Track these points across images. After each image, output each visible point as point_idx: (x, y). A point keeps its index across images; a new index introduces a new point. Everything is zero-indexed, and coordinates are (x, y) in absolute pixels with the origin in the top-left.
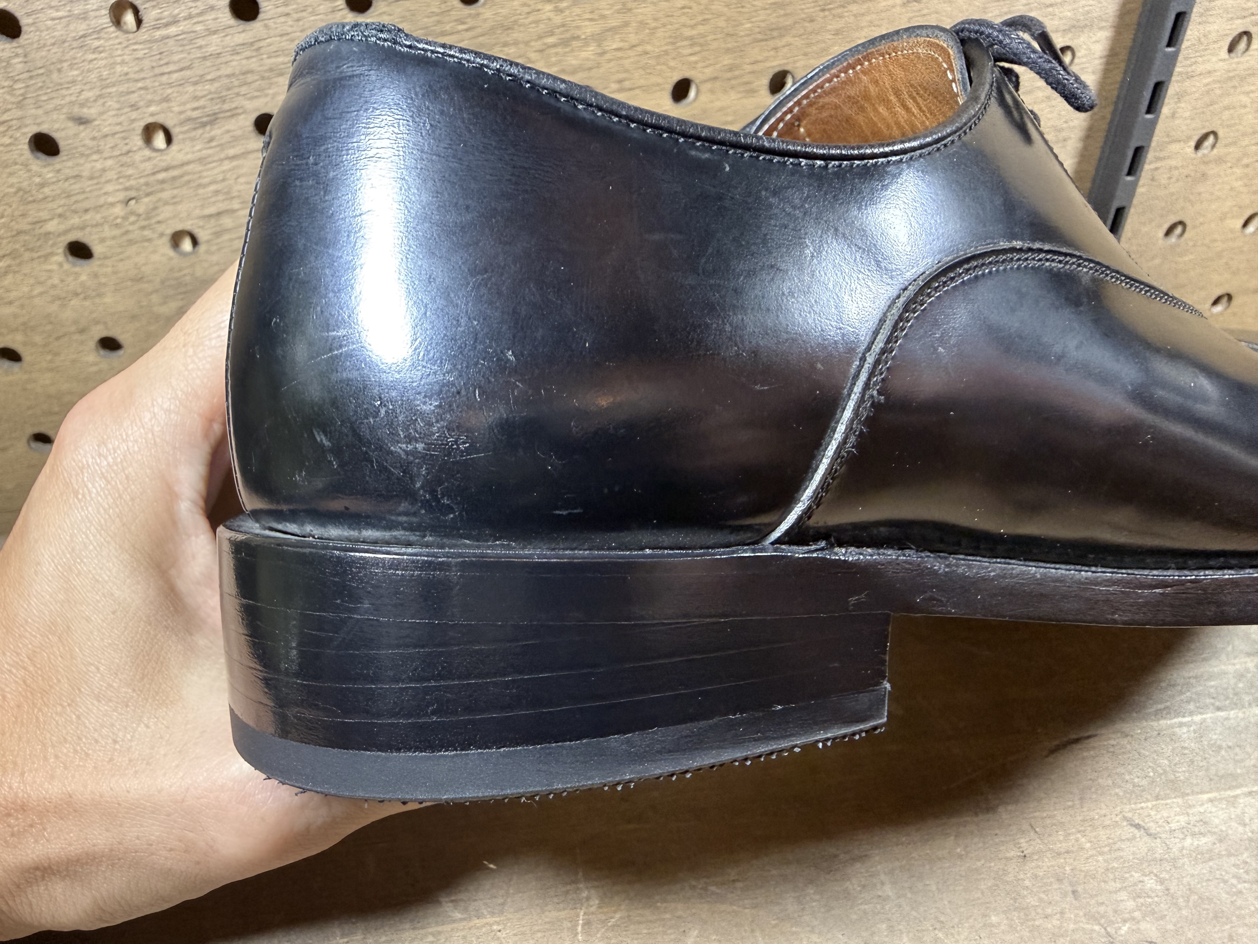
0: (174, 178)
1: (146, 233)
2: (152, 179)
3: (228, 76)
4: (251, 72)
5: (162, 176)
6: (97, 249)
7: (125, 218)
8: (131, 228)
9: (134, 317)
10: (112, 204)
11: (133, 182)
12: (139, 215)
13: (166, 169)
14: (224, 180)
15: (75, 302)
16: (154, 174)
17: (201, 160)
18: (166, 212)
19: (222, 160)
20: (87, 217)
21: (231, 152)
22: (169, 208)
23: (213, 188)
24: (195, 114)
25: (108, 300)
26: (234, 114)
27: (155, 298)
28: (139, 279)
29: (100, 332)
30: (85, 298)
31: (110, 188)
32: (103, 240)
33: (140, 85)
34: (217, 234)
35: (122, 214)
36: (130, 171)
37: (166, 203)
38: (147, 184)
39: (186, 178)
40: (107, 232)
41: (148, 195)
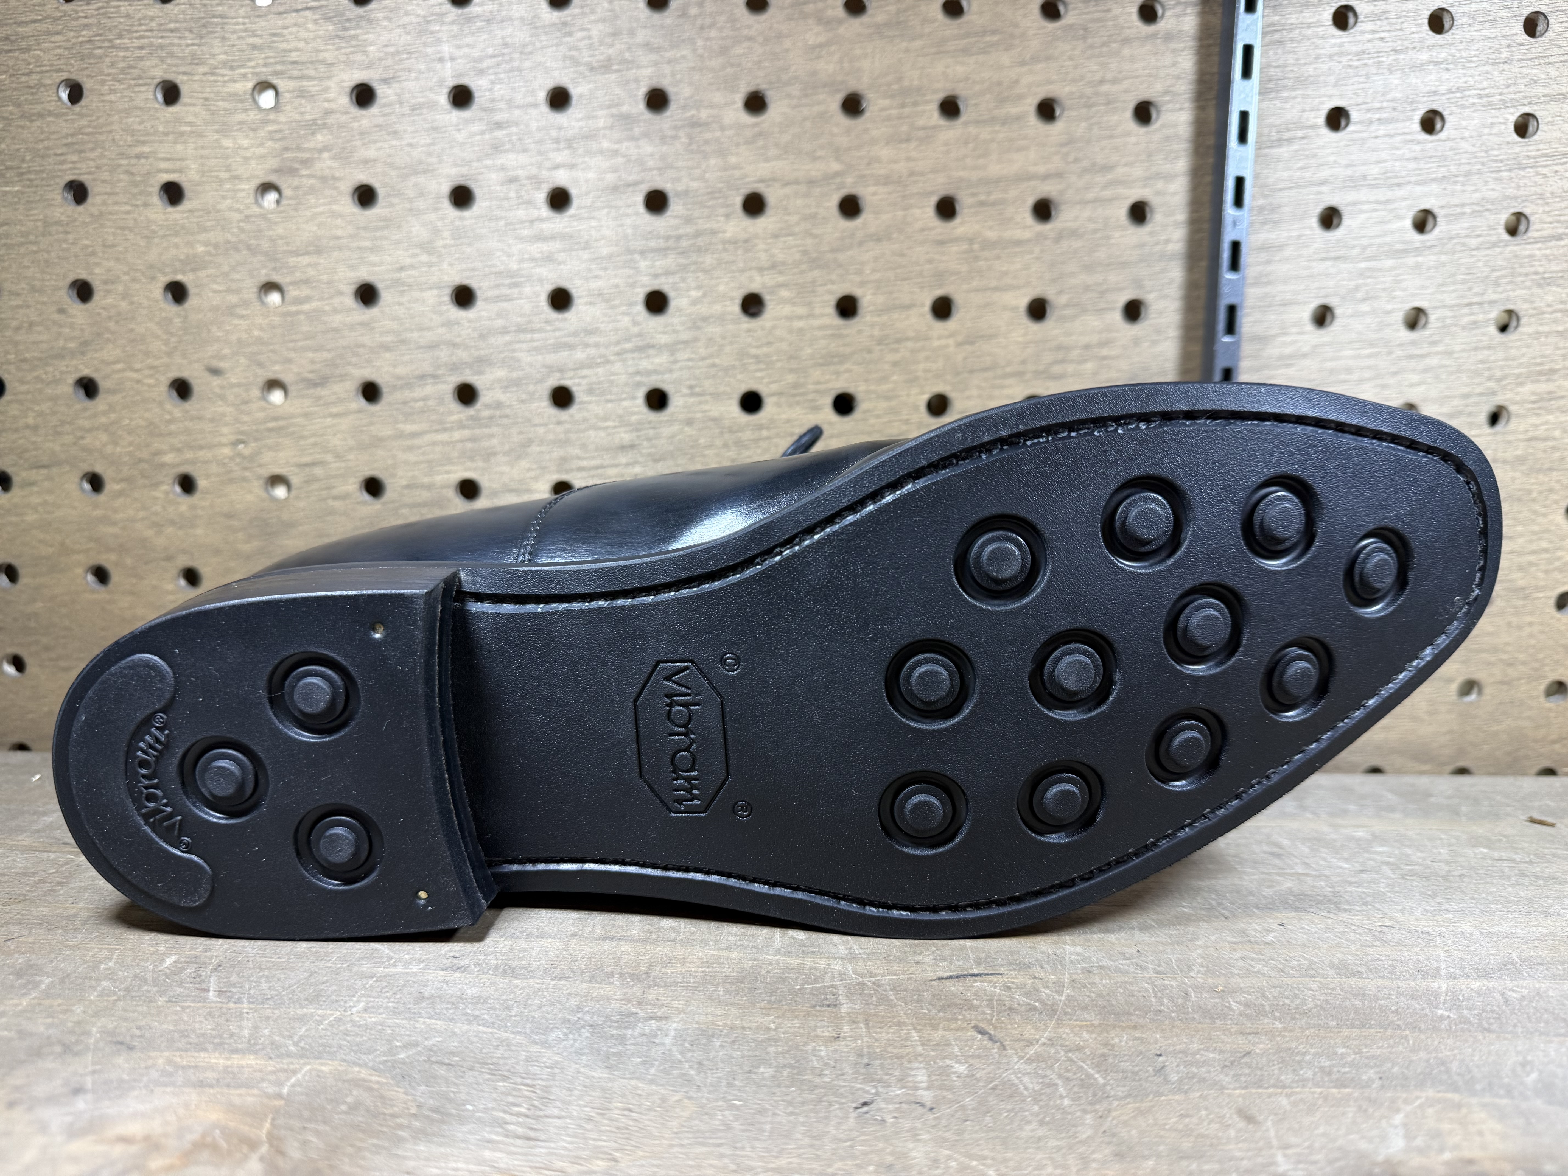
0: (281, 428)
1: (247, 474)
2: (262, 427)
3: (344, 348)
4: (363, 346)
5: (271, 425)
6: (202, 483)
7: (231, 458)
8: (236, 468)
9: (217, 552)
10: (224, 445)
11: (245, 428)
12: (244, 457)
13: (276, 419)
14: (322, 435)
15: (170, 530)
16: (265, 422)
17: (306, 415)
18: (267, 457)
19: (325, 417)
20: (201, 453)
21: (335, 410)
22: (271, 454)
23: (312, 440)
24: (310, 376)
25: (199, 531)
26: (343, 378)
27: (240, 535)
28: (229, 516)
29: (184, 562)
30: (180, 528)
31: (225, 430)
32: (208, 476)
33: (271, 347)
34: (307, 482)
35: (231, 454)
36: (246, 418)
37: (270, 448)
38: (257, 431)
39: (291, 429)
40: (214, 468)
41: (256, 440)
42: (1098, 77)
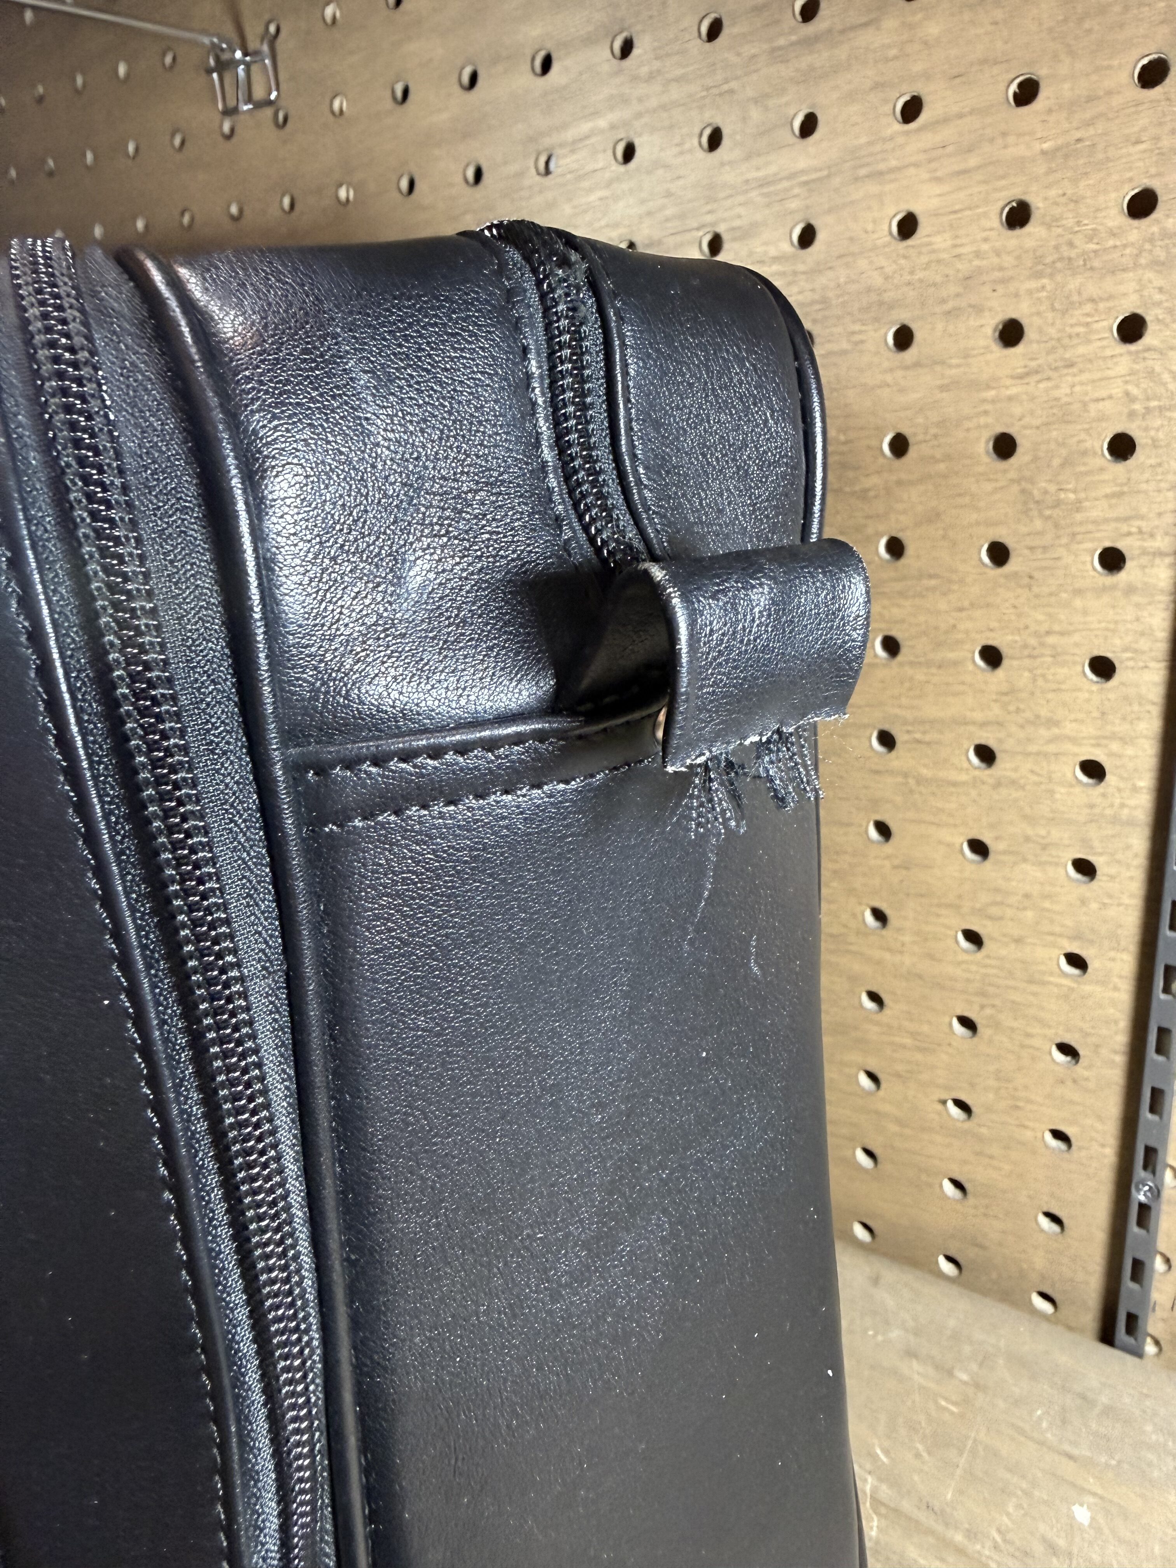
42: (1045, 627)
